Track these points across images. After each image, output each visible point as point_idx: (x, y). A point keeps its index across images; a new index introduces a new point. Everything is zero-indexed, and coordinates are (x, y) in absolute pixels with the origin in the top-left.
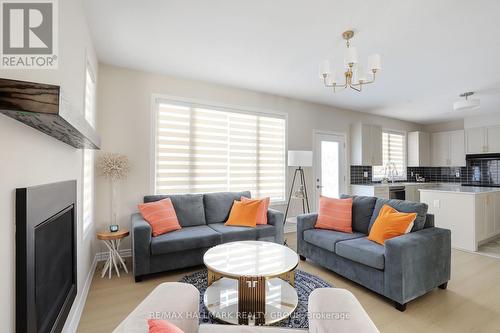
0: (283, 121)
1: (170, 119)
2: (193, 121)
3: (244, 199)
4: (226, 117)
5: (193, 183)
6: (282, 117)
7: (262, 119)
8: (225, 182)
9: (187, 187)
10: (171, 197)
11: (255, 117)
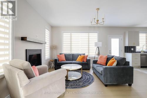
0: (97, 34)
1: (66, 36)
2: (71, 36)
3: (82, 55)
4: (79, 35)
5: (71, 51)
6: (97, 33)
7: (90, 34)
8: (79, 51)
9: (70, 52)
10: (65, 54)
11: (88, 34)
